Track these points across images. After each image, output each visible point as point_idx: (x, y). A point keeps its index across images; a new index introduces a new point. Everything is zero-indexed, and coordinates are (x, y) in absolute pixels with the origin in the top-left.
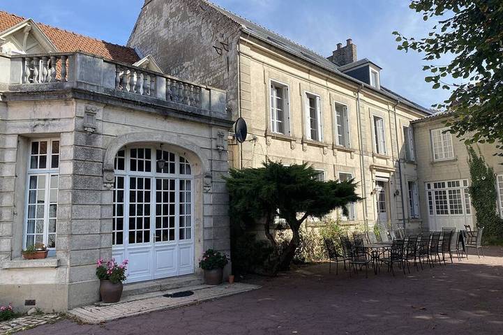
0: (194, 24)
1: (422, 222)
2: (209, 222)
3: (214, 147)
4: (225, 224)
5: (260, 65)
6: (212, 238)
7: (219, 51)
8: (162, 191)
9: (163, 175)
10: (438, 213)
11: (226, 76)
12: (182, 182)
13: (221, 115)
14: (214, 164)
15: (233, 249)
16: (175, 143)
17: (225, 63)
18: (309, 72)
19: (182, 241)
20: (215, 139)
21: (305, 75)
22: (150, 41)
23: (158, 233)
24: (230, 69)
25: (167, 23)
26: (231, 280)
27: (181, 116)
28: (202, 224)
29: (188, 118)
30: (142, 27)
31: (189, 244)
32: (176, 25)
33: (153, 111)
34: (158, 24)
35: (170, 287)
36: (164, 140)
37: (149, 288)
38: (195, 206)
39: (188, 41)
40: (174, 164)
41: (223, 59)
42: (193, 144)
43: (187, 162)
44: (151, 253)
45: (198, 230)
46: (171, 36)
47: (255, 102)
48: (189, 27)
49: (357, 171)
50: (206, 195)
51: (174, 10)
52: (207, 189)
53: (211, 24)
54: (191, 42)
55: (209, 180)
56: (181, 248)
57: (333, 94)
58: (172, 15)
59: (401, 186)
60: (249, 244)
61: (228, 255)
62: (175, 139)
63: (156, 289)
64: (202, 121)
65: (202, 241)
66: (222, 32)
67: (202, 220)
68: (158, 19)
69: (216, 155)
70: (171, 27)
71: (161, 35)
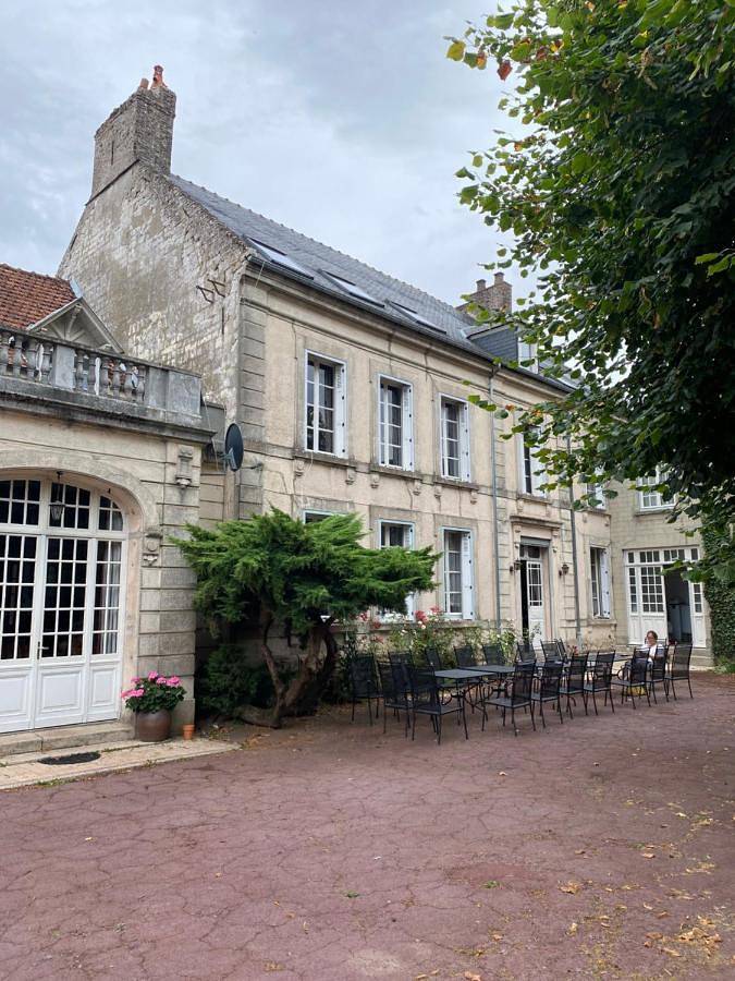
0: (171, 242)
1: (616, 626)
2: (151, 623)
3: (170, 479)
4: (185, 625)
5: (287, 325)
6: (156, 652)
7: (209, 296)
8: (60, 561)
9: (63, 532)
10: (646, 608)
11: (219, 343)
12: (102, 546)
13: (188, 420)
14: (169, 512)
15: (200, 674)
16: (87, 472)
17: (218, 318)
18: (390, 338)
19: (98, 658)
20: (173, 464)
21: (381, 345)
22: (98, 267)
23: (48, 641)
24: (226, 329)
25: (127, 235)
26: (187, 734)
27: (102, 421)
28: (136, 625)
29: (115, 424)
30: (83, 239)
31: (113, 663)
32: (141, 240)
33: (43, 411)
34: (112, 236)
35: (61, 744)
36: (64, 466)
37: (18, 745)
38: (128, 592)
39: (160, 273)
40: (87, 511)
41: (215, 310)
42: (125, 474)
43: (115, 506)
44: (30, 681)
45: (131, 637)
46: (131, 261)
47: (273, 393)
48: (162, 246)
49: (482, 526)
50: (147, 572)
51: (139, 212)
52: (151, 559)
53: (198, 244)
54: (165, 275)
55: (155, 543)
56: (94, 671)
57: (439, 379)
58: (137, 221)
59: (574, 558)
60: (229, 666)
61: (188, 686)
62: (86, 464)
63: (30, 749)
64: (145, 430)
65: (135, 658)
66: (217, 259)
67: (137, 617)
68: (113, 227)
69: (173, 496)
70: (134, 243)
71: (117, 257)
